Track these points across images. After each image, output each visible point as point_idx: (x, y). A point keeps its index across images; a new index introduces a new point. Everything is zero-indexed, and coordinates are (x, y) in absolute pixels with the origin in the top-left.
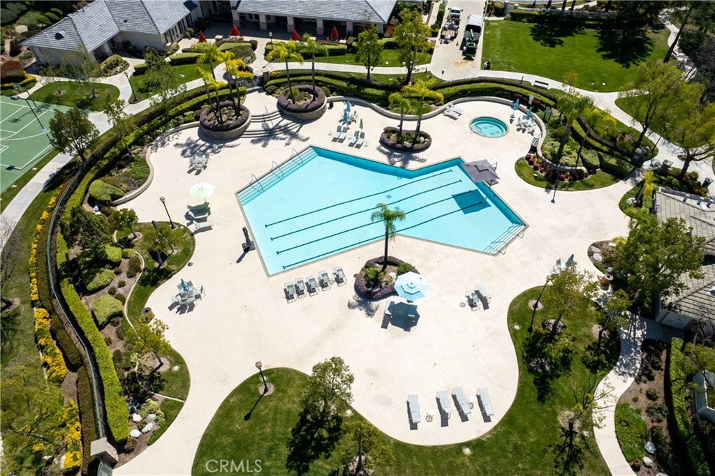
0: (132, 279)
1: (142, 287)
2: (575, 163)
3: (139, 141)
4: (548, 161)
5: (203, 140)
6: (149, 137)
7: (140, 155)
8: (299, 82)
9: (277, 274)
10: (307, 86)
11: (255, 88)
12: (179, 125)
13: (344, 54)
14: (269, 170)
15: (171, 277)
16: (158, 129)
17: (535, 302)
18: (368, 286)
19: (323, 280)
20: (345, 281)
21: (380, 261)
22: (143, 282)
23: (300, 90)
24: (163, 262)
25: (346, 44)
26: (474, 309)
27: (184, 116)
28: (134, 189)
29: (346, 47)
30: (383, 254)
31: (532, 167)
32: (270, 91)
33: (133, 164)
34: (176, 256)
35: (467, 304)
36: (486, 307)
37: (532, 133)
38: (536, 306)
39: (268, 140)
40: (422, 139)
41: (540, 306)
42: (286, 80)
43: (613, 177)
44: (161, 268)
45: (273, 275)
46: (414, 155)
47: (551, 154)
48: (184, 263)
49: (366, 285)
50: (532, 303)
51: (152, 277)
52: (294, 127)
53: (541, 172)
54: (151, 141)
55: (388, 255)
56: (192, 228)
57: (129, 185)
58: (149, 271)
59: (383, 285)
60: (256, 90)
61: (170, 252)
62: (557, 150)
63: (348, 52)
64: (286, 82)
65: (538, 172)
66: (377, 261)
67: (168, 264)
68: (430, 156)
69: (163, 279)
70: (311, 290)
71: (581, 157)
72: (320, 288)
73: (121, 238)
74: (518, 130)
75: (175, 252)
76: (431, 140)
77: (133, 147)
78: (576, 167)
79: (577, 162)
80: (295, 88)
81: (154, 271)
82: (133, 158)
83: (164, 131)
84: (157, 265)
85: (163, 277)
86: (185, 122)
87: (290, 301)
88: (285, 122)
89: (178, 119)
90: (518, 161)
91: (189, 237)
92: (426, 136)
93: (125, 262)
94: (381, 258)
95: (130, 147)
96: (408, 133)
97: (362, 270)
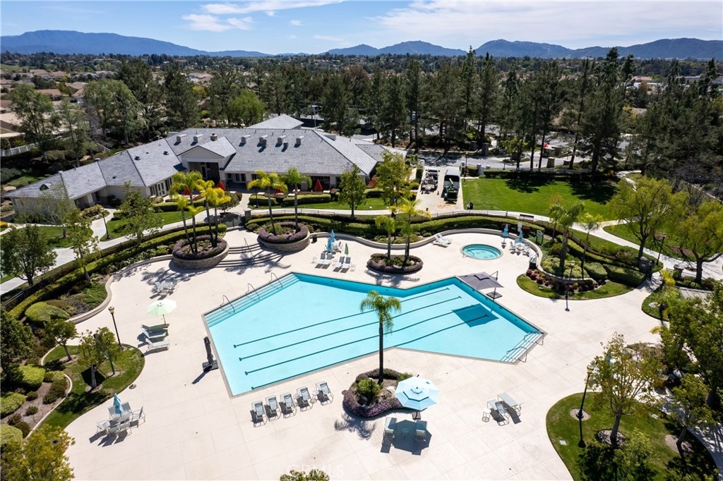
0: (49, 406)
1: (60, 415)
2: (581, 275)
3: (102, 270)
4: (551, 275)
5: (173, 270)
6: (114, 266)
7: (101, 282)
8: (282, 220)
9: (243, 394)
10: (290, 223)
11: (236, 227)
12: (149, 257)
13: (328, 202)
14: (244, 293)
15: (103, 402)
16: (126, 260)
17: (577, 411)
18: (361, 402)
19: (302, 397)
20: (330, 398)
21: (375, 374)
22: (63, 409)
23: (282, 226)
24: (98, 385)
25: (330, 193)
26: (502, 423)
27: (157, 249)
28: (84, 312)
29: (329, 196)
30: (378, 367)
31: (535, 281)
32: (251, 228)
33: (88, 290)
34: (117, 378)
35: (491, 418)
36: (516, 420)
37: (527, 254)
38: (580, 416)
39: (245, 268)
40: (413, 262)
41: (586, 416)
42: (269, 219)
43: (625, 286)
44: (93, 392)
45: (238, 396)
46: (405, 276)
47: (553, 268)
48: (124, 386)
49: (359, 402)
50: (574, 413)
51: (77, 402)
52: (275, 258)
53: (547, 285)
54: (115, 270)
55: (384, 367)
56: (143, 349)
57: (78, 308)
58: (77, 395)
59: (380, 400)
60: (236, 229)
61: (110, 374)
62: (558, 265)
63: (331, 201)
64: (268, 221)
65: (543, 285)
66: (370, 375)
67: (104, 387)
68: (423, 277)
69: (92, 405)
70: (286, 411)
71: (586, 269)
72: (298, 408)
73: (51, 361)
74: (513, 253)
75: (117, 374)
76: (422, 263)
77: (93, 275)
78: (583, 278)
79: (583, 273)
80: (277, 225)
81: (82, 396)
82: (91, 284)
83: (132, 263)
84: (88, 388)
85: (92, 402)
86: (157, 255)
87: (258, 424)
88: (265, 253)
89: (149, 252)
90: (519, 277)
91: (138, 358)
92: (416, 260)
93: (46, 387)
94: (375, 371)
95: (90, 275)
96: (398, 258)
97: (353, 385)
